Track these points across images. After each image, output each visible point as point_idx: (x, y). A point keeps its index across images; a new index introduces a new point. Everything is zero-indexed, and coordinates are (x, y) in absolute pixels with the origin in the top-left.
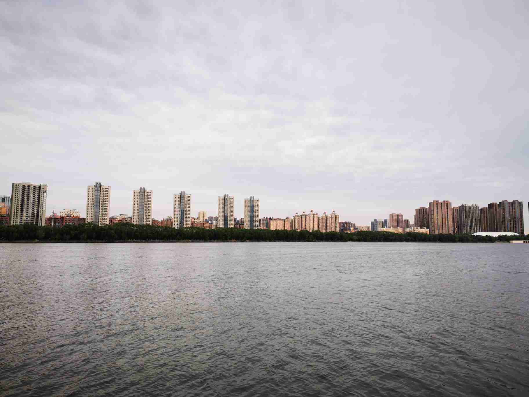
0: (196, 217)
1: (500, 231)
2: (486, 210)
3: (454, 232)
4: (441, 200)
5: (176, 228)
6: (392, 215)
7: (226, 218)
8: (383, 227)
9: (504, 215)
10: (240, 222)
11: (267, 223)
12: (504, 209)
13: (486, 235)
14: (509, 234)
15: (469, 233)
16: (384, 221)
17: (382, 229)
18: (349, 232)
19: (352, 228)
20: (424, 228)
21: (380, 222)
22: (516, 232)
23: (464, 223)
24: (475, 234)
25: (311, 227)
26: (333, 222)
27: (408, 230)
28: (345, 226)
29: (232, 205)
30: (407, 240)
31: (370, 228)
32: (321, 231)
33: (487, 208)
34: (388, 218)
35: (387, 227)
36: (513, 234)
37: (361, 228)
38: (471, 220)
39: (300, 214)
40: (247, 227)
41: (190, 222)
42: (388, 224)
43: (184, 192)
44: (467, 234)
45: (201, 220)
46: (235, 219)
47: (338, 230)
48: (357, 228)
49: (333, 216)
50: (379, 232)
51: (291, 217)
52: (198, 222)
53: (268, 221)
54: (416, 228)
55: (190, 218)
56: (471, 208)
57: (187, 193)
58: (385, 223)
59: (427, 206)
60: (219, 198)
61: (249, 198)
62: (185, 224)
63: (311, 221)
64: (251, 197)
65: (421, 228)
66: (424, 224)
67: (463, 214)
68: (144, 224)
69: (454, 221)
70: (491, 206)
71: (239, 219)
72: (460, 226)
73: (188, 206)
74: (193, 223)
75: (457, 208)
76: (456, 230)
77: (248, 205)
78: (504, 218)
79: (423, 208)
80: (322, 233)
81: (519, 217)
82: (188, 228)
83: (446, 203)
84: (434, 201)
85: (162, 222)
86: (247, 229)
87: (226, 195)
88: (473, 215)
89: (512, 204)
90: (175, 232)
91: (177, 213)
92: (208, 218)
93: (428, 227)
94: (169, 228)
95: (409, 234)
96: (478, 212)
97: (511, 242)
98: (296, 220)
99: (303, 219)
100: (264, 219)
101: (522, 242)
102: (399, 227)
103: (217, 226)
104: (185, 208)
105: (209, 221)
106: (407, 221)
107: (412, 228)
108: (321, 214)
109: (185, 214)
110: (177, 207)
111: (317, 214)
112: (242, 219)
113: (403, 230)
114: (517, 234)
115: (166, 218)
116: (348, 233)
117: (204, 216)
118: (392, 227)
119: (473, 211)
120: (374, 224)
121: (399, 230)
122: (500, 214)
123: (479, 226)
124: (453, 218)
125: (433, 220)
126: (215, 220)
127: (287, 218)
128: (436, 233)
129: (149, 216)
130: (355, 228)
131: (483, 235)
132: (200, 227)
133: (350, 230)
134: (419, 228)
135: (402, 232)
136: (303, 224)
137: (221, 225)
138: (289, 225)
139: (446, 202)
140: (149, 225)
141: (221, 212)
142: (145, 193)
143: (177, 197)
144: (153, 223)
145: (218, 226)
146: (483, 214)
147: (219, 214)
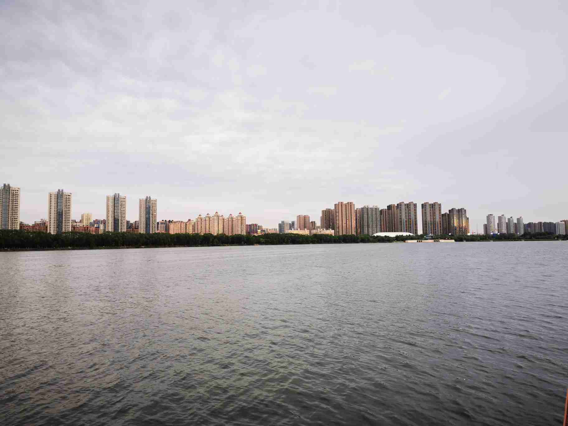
0: (78, 220)
1: (397, 231)
2: (386, 211)
3: (357, 232)
4: (345, 202)
5: (52, 233)
6: (299, 217)
7: (116, 222)
8: (290, 229)
9: (401, 216)
10: (134, 225)
11: (166, 226)
12: (401, 210)
13: (385, 236)
14: (405, 234)
15: (370, 234)
16: (291, 223)
17: (290, 231)
18: (256, 235)
19: (259, 231)
20: (329, 230)
21: (287, 224)
22: (411, 233)
23: (366, 224)
24: (375, 235)
25: (216, 230)
26: (240, 224)
27: (314, 232)
28: (252, 228)
29: (124, 206)
30: (313, 242)
31: (278, 230)
32: (227, 234)
33: (386, 209)
34: (295, 219)
35: (294, 228)
36: (408, 234)
37: (268, 230)
38: (372, 221)
39: (203, 216)
40: (142, 230)
41: (70, 226)
42: (296, 226)
43: (62, 190)
44: (368, 235)
45: (85, 223)
46: (128, 222)
47: (244, 233)
48: (264, 231)
49: (239, 218)
50: (286, 234)
51: (194, 219)
52: (81, 226)
53: (167, 224)
54: (322, 229)
55: (71, 222)
56: (372, 209)
57: (66, 191)
58: (292, 225)
59: (333, 208)
60: (108, 198)
61: (145, 198)
62: (63, 228)
63: (216, 224)
64: (147, 197)
65: (327, 229)
66: (330, 225)
67: (365, 216)
68: (9, 229)
69: (356, 222)
70: (389, 207)
71: (132, 221)
72: (362, 227)
73: (68, 207)
74: (74, 227)
75: (360, 209)
76: (359, 231)
77: (143, 206)
78: (401, 219)
79: (329, 209)
80: (227, 237)
81: (414, 218)
82: (68, 232)
83: (350, 205)
84: (339, 203)
85: (34, 226)
86: (143, 234)
87: (116, 194)
88: (374, 216)
89: (408, 206)
90: (50, 238)
91: (53, 216)
92: (94, 221)
93: (333, 229)
94: (43, 233)
95: (315, 235)
96: (378, 213)
97: (406, 241)
98: (199, 223)
99: (207, 222)
100: (163, 222)
101: (416, 241)
102: (306, 229)
103: (105, 230)
104: (64, 209)
105: (95, 225)
106: (313, 223)
107: (319, 229)
108: (226, 216)
109: (64, 216)
110: (53, 208)
111: (222, 216)
112: (136, 222)
113: (310, 232)
114: (411, 234)
115: (38, 221)
116: (254, 236)
117: (88, 219)
118: (299, 229)
119: (374, 213)
120: (281, 226)
121: (306, 232)
122: (397, 215)
123: (379, 226)
124: (356, 219)
125: (338, 221)
126: (103, 223)
127: (189, 220)
128: (341, 234)
129: (16, 219)
130: (262, 231)
131: (382, 236)
132: (84, 232)
133: (257, 232)
134: (325, 229)
135: (309, 234)
136: (207, 227)
137: (110, 228)
138: (191, 228)
139: (349, 203)
140: (16, 231)
141: (111, 214)
142: (11, 191)
143: (53, 197)
144: (21, 227)
145: (107, 231)
146: (382, 216)
147: (108, 216)
